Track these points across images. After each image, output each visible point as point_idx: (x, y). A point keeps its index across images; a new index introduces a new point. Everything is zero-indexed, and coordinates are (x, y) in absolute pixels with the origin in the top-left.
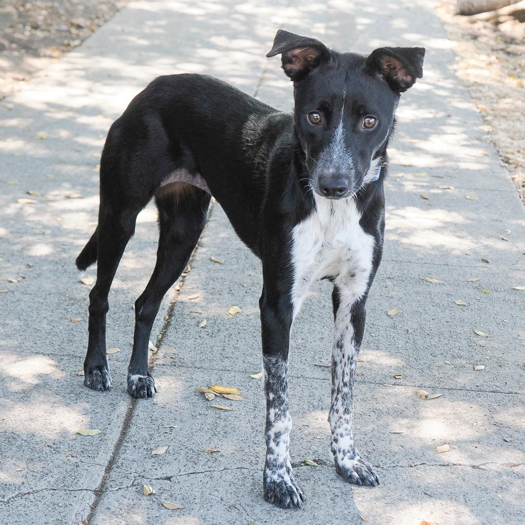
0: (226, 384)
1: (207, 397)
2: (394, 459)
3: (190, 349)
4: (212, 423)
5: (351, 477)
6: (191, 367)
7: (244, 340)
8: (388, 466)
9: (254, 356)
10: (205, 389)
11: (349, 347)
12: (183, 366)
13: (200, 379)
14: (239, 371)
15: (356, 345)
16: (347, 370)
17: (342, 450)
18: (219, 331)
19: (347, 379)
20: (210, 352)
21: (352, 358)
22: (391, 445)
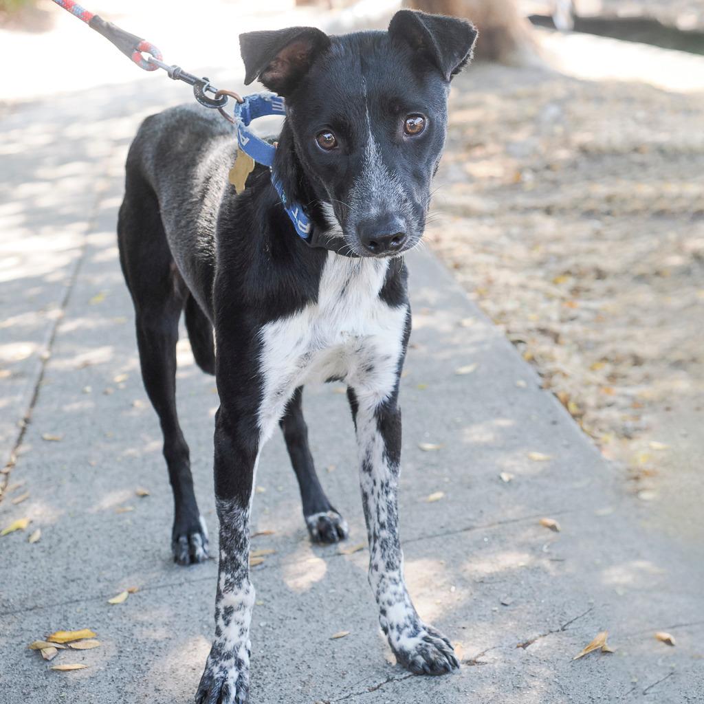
0: (74, 625)
1: (44, 655)
2: (345, 683)
3: (17, 582)
4: (55, 699)
5: (414, 663)
6: (20, 611)
7: (96, 548)
8: (337, 698)
9: (113, 568)
10: (40, 643)
11: (381, 469)
12: (7, 613)
13: (34, 628)
14: (92, 598)
15: (391, 465)
16: (383, 504)
17: (395, 625)
18: (60, 541)
19: (384, 517)
20: (47, 578)
21: (387, 485)
22: (335, 661)
